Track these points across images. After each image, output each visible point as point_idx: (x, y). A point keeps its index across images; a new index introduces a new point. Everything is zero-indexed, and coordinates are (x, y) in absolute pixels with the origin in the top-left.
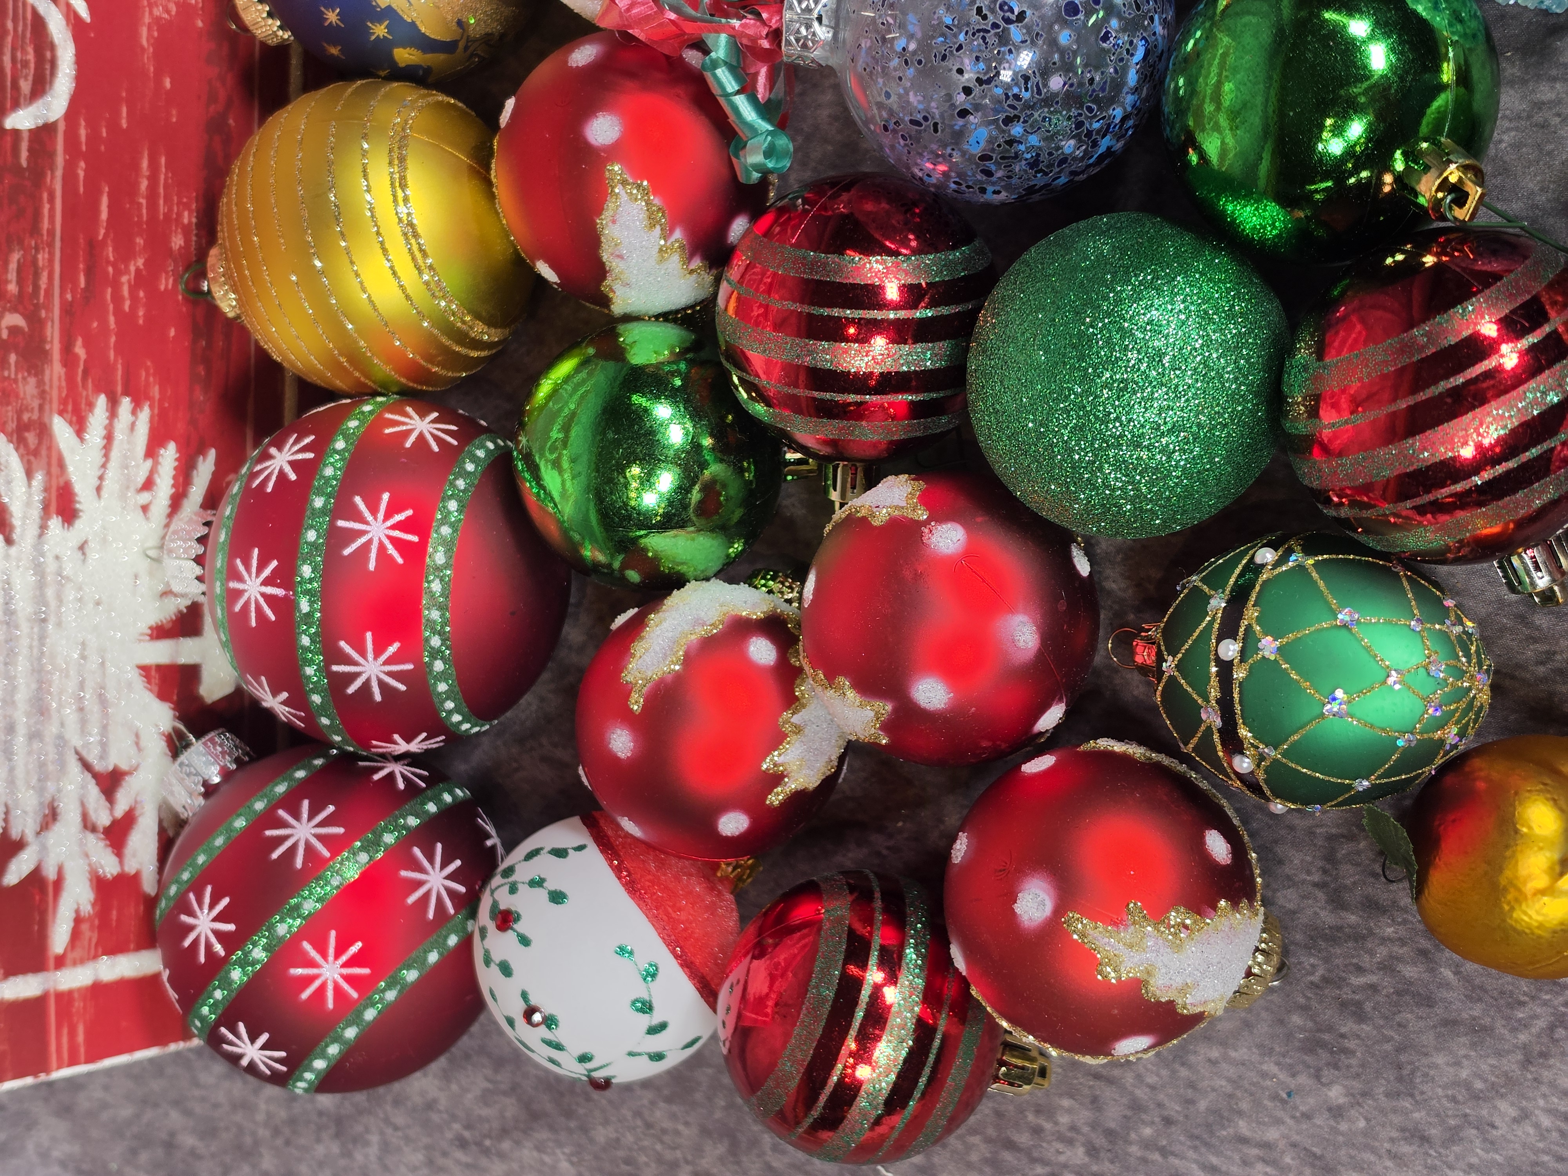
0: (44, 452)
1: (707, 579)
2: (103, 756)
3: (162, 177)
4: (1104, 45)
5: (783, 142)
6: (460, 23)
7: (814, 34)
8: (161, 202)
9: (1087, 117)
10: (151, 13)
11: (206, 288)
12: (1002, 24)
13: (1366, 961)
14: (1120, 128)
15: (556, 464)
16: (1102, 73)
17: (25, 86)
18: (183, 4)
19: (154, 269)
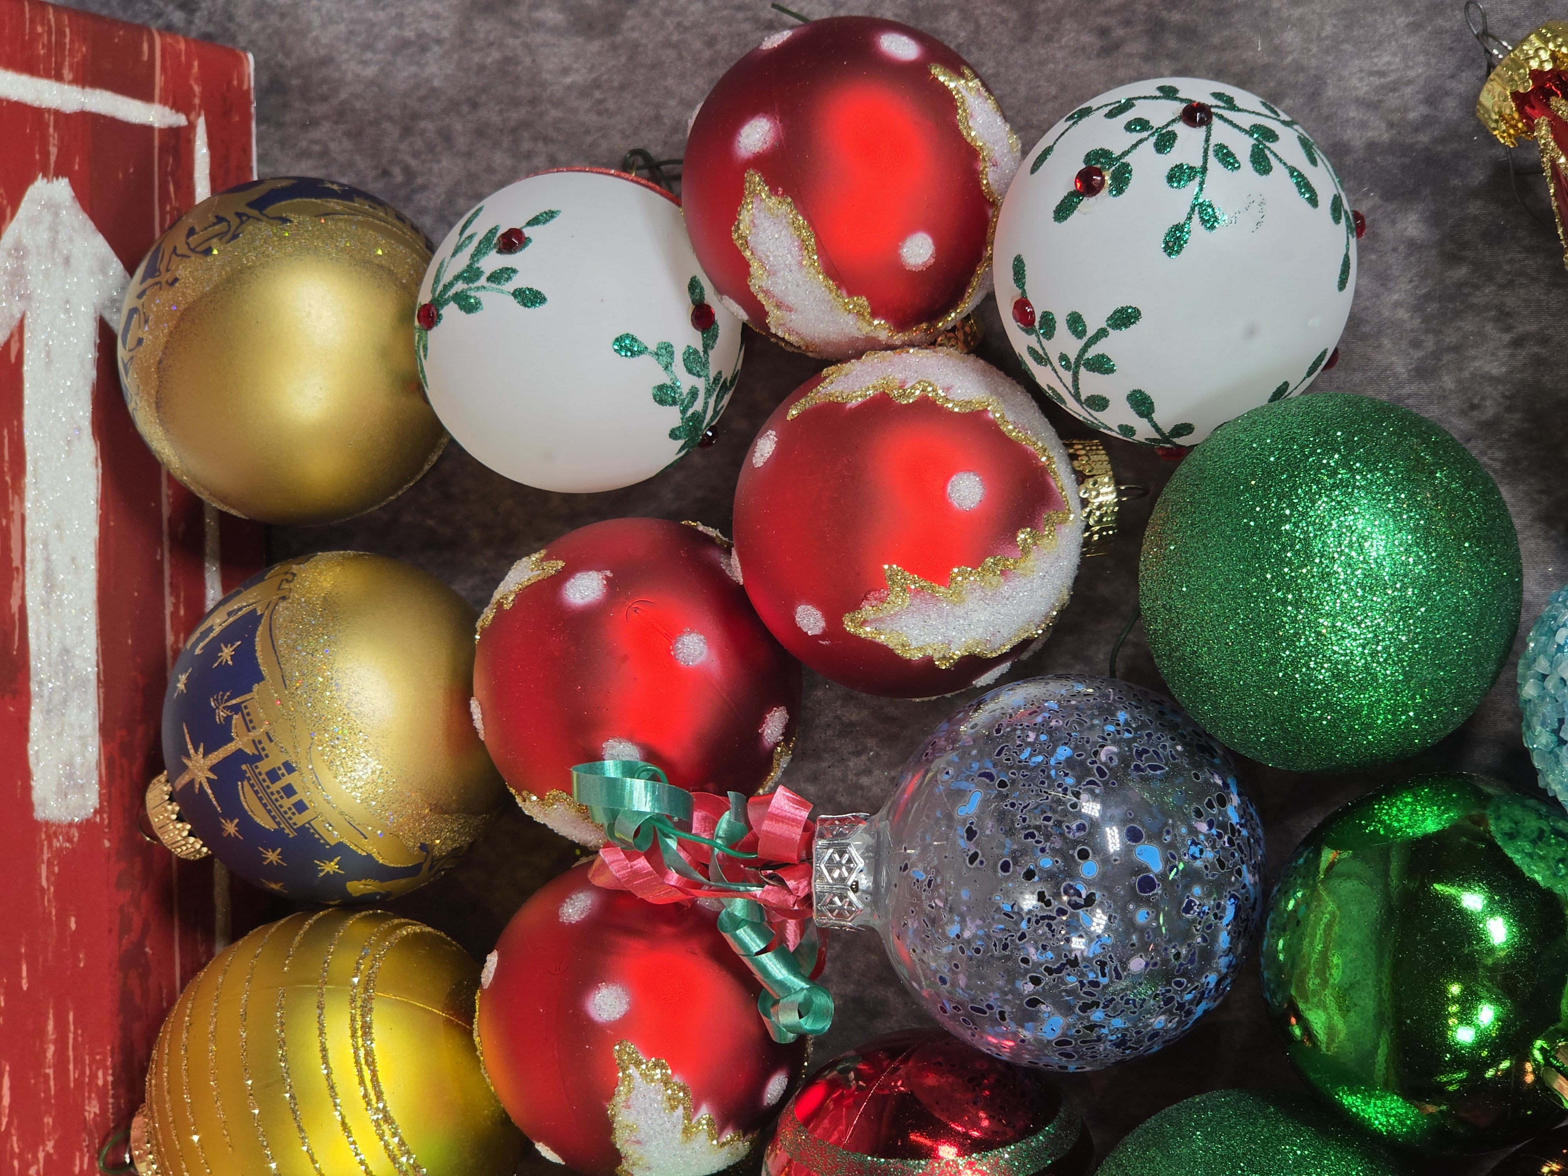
3: (71, 1036)
4: (1188, 916)
5: (824, 1001)
6: (423, 847)
7: (851, 904)
8: (71, 1067)
9: (1176, 992)
10: (50, 845)
11: (128, 1160)
12: (1070, 910)
14: (1216, 991)
16: (1189, 945)
18: (86, 826)
19: (66, 1149)
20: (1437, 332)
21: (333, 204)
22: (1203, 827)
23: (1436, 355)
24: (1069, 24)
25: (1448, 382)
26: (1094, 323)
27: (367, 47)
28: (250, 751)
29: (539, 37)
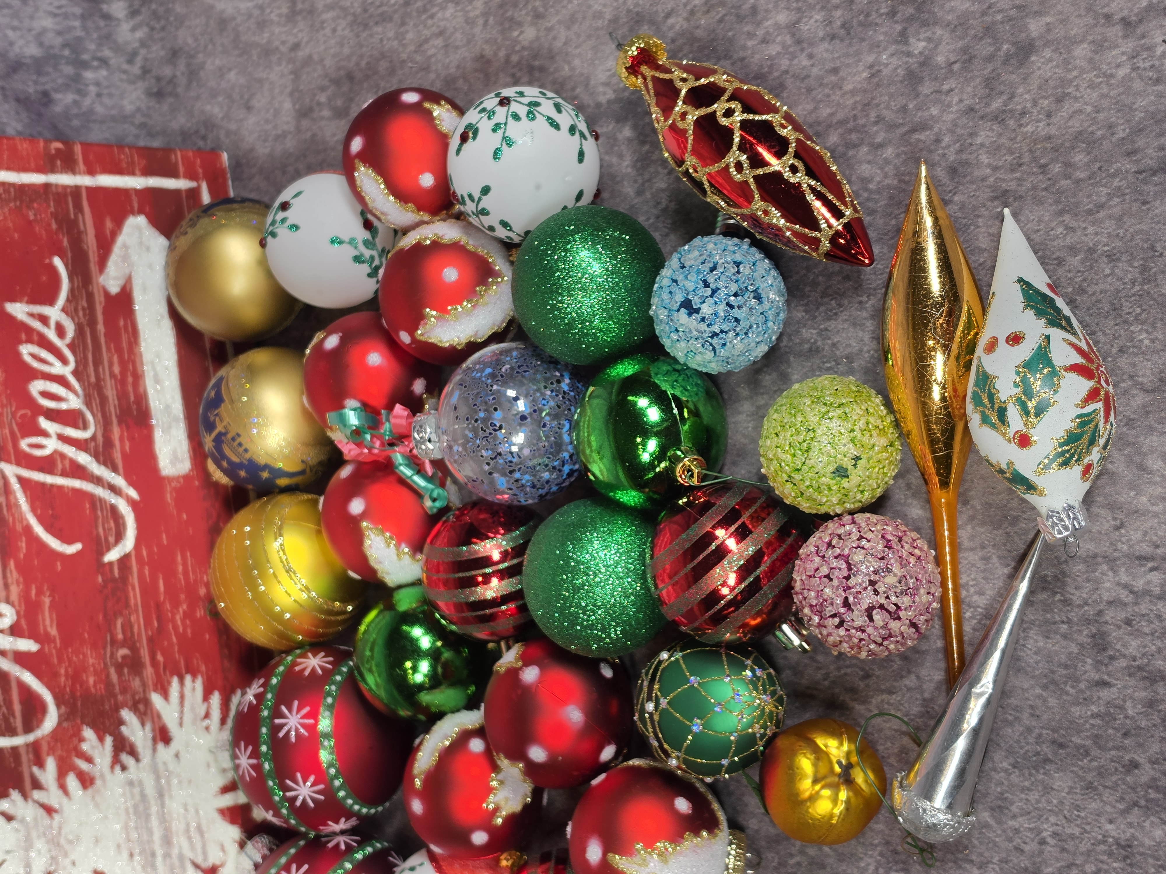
0: (149, 712)
1: (458, 710)
2: (205, 859)
3: (189, 562)
4: (545, 429)
8: (191, 574)
12: (493, 432)
13: (793, 850)
15: (370, 670)
16: (548, 441)
17: (112, 539)
18: (186, 478)
19: (192, 607)
20: (642, 175)
21: (235, 206)
22: (548, 393)
23: (643, 184)
24: (501, 75)
25: (648, 195)
26: (476, 195)
27: (265, 141)
28: (223, 431)
29: (323, 123)
